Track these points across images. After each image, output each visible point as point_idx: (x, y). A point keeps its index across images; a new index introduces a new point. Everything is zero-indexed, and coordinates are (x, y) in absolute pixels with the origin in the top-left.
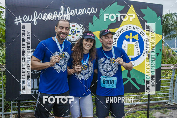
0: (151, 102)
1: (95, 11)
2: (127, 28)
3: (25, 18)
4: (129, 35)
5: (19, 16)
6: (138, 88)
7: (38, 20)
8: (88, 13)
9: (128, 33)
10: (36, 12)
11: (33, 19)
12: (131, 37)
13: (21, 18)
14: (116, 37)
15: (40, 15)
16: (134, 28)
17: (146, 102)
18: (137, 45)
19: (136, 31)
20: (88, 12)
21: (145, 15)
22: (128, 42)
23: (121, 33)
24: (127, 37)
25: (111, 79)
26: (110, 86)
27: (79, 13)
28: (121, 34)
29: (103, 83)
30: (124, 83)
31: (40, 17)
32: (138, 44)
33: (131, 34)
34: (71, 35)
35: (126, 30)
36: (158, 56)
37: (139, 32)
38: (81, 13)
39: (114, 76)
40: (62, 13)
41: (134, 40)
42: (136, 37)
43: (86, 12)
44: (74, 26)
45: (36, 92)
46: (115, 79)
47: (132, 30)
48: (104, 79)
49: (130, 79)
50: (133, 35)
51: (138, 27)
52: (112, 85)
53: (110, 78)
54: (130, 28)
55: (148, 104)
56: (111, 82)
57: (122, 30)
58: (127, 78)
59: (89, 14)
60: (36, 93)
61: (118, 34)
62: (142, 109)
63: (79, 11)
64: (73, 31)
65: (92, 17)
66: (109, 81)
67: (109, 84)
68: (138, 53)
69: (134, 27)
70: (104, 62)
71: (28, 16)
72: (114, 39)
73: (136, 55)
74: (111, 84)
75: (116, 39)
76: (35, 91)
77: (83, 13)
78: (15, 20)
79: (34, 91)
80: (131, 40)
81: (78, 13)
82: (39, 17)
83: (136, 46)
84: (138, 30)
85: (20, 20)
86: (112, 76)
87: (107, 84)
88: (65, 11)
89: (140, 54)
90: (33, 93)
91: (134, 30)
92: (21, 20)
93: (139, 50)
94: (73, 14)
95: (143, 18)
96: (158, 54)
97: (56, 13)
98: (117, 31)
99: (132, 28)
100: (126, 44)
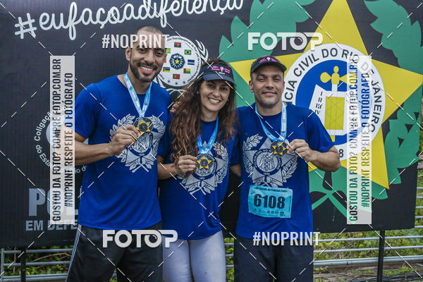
0: (387, 259)
1: (238, 5)
2: (325, 52)
3: (44, 20)
4: (331, 73)
5: (28, 15)
7: (79, 27)
8: (219, 11)
9: (327, 67)
10: (74, 4)
11: (66, 24)
12: (336, 78)
13: (33, 21)
14: (294, 78)
15: (87, 13)
16: (343, 53)
17: (374, 259)
20: (218, 7)
21: (374, 18)
22: (327, 93)
23: (307, 65)
24: (325, 77)
25: (278, 195)
26: (273, 212)
27: (194, 8)
28: (307, 69)
29: (255, 204)
30: (314, 206)
31: (86, 19)
33: (336, 69)
34: (171, 69)
35: (322, 60)
38: (197, 10)
39: (285, 185)
40: (148, 10)
41: (343, 87)
43: (214, 8)
44: (180, 46)
46: (288, 193)
47: (339, 58)
48: (258, 192)
49: (329, 194)
50: (341, 74)
51: (355, 51)
52: (280, 211)
53: (274, 190)
54: (334, 52)
55: (380, 265)
56: (277, 201)
57: (312, 58)
58: (324, 190)
59: (221, 13)
60: (72, 228)
61: (300, 69)
62: (361, 276)
63: (194, 4)
64: (175, 59)
65: (231, 20)
66: (271, 197)
67: (270, 206)
69: (344, 50)
70: (259, 145)
71: (53, 15)
72: (289, 82)
74: (276, 208)
75: (294, 82)
77: (204, 9)
78: (16, 26)
80: (335, 87)
81: (190, 10)
82: (82, 18)
85: (31, 26)
86: (279, 187)
87: (265, 206)
88: (155, 4)
91: (344, 59)
92: (34, 25)
94: (176, 12)
95: (372, 25)
96: (409, 127)
97: (129, 8)
98: (298, 61)
99: (340, 53)
100: (321, 97)
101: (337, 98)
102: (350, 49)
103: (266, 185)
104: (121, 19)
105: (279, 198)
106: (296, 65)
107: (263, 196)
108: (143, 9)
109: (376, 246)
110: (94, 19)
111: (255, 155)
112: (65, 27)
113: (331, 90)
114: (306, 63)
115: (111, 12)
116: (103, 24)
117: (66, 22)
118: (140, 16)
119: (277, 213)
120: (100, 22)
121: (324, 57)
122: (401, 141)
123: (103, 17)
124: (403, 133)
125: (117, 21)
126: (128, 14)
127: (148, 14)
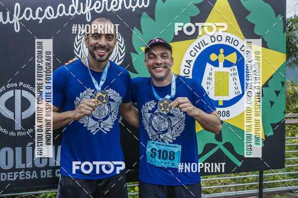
0: (266, 190)
1: (146, 4)
2: (213, 38)
4: (218, 53)
6: (239, 164)
8: (131, 9)
9: (215, 49)
10: (17, 4)
11: (11, 19)
12: (222, 58)
14: (190, 58)
15: (28, 11)
16: (227, 39)
18: (235, 74)
19: (232, 45)
20: (130, 5)
21: (249, 13)
22: (215, 69)
23: (200, 48)
24: (213, 57)
26: (165, 163)
27: (112, 7)
28: (200, 51)
29: (152, 156)
31: (28, 15)
32: (237, 71)
33: (222, 51)
35: (211, 44)
36: (277, 96)
37: (238, 48)
38: (115, 8)
40: (76, 9)
41: (227, 64)
42: (232, 58)
43: (127, 6)
45: (21, 176)
46: (178, 148)
47: (223, 42)
49: (220, 145)
50: (226, 54)
51: (235, 38)
52: (171, 162)
54: (219, 38)
56: (169, 155)
57: (203, 43)
58: (216, 142)
59: (133, 10)
60: (21, 178)
61: (195, 51)
63: (112, 3)
65: (141, 15)
66: (164, 151)
68: (236, 91)
70: (154, 110)
71: (1, 13)
72: (187, 61)
73: (232, 95)
74: (168, 160)
75: (190, 61)
76: (19, 174)
77: (120, 7)
79: (15, 173)
80: (221, 64)
81: (109, 8)
82: (24, 15)
83: (233, 77)
84: (236, 43)
88: (82, 4)
89: (241, 93)
90: (13, 177)
91: (227, 43)
93: (239, 85)
94: (98, 10)
95: (247, 18)
96: (277, 93)
97: (61, 7)
98: (193, 46)
99: (224, 39)
100: (211, 72)
101: (223, 73)
102: (232, 36)
103: (159, 141)
104: (55, 16)
105: (170, 152)
106: (191, 48)
107: (158, 149)
108: (73, 8)
109: (256, 181)
110: (34, 16)
111: (151, 117)
112: (11, 22)
113: (218, 66)
114: (198, 46)
115: (47, 10)
116: (41, 19)
117: (11, 18)
118: (70, 13)
119: (169, 163)
120: (39, 18)
121: (212, 42)
122: (272, 103)
123: (41, 14)
124: (273, 97)
125: (52, 17)
126: (61, 12)
127: (76, 12)
